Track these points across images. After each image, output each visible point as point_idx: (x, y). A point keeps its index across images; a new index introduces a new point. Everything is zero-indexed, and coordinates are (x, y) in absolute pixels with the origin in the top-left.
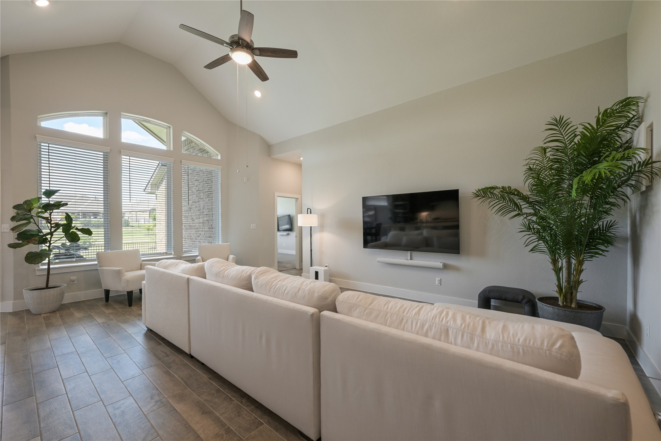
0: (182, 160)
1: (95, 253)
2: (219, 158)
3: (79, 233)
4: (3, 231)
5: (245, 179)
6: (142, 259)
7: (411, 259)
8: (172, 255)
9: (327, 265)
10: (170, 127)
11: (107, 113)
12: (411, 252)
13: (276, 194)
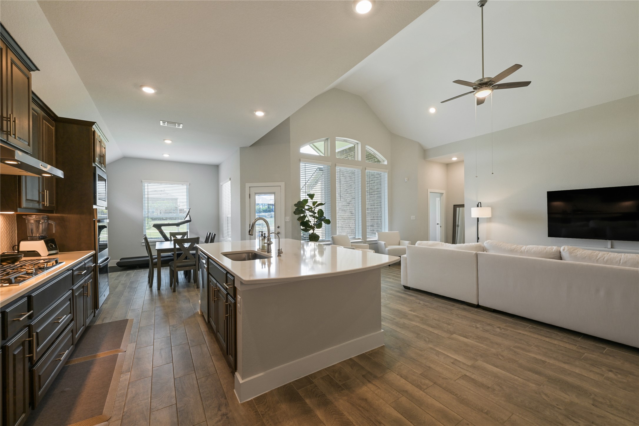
0: (366, 168)
1: (308, 235)
2: (386, 163)
4: (286, 221)
5: (406, 179)
7: (612, 248)
8: (361, 239)
10: (357, 143)
11: (328, 139)
13: (429, 190)
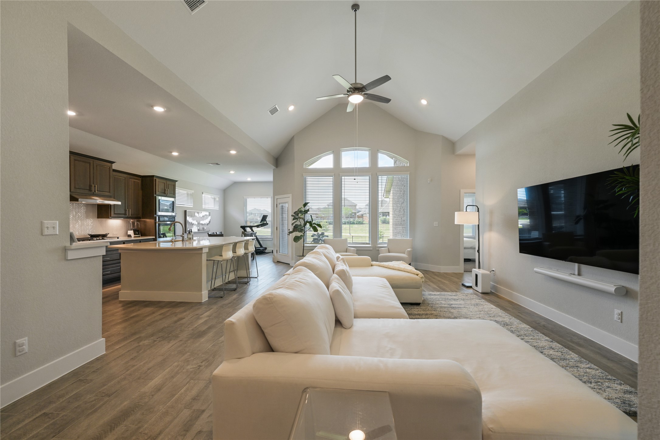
0: (378, 173)
2: (408, 165)
3: (317, 227)
6: (349, 245)
7: (579, 274)
8: (370, 245)
9: (494, 269)
10: (370, 150)
11: (333, 152)
12: (580, 264)
13: (462, 191)
